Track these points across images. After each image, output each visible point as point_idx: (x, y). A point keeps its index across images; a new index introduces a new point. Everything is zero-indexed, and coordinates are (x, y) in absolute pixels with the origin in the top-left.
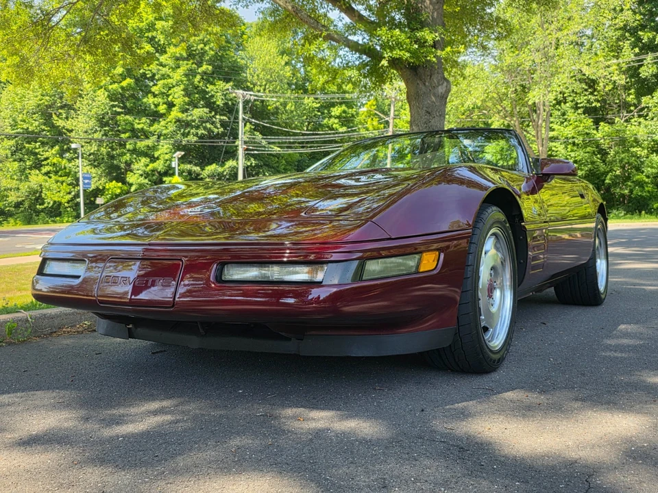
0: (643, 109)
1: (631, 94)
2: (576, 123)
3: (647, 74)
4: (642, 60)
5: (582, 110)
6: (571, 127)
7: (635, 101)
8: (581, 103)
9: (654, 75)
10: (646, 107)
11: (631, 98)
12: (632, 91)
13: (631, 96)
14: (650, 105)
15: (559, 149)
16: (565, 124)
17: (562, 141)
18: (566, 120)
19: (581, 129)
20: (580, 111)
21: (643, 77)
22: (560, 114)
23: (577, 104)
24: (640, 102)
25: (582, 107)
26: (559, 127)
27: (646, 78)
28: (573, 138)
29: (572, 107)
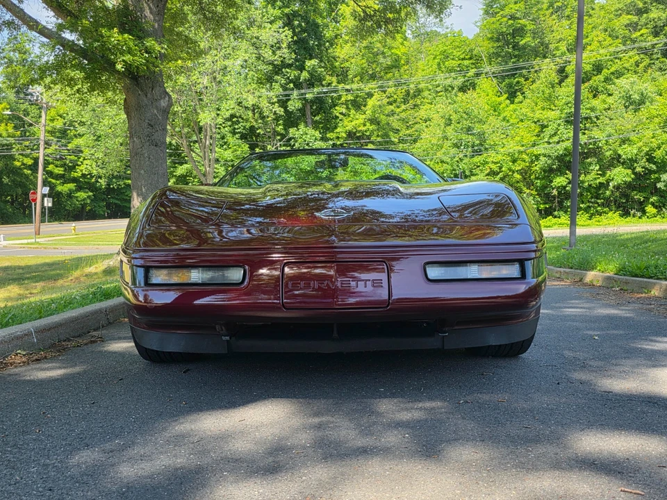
0: (290, 139)
1: (280, 125)
2: (235, 147)
3: (293, 108)
4: (289, 95)
5: (239, 135)
6: (231, 150)
7: (283, 132)
8: (238, 129)
9: (299, 110)
10: (293, 138)
11: (280, 129)
12: (281, 122)
13: (280, 127)
14: (296, 136)
15: (220, 171)
16: (225, 147)
17: (222, 163)
18: (225, 143)
19: (239, 153)
20: (237, 136)
21: (290, 110)
22: (219, 137)
23: (235, 129)
24: (287, 133)
25: (239, 133)
26: (220, 150)
27: (292, 112)
28: (232, 161)
29: (231, 132)
